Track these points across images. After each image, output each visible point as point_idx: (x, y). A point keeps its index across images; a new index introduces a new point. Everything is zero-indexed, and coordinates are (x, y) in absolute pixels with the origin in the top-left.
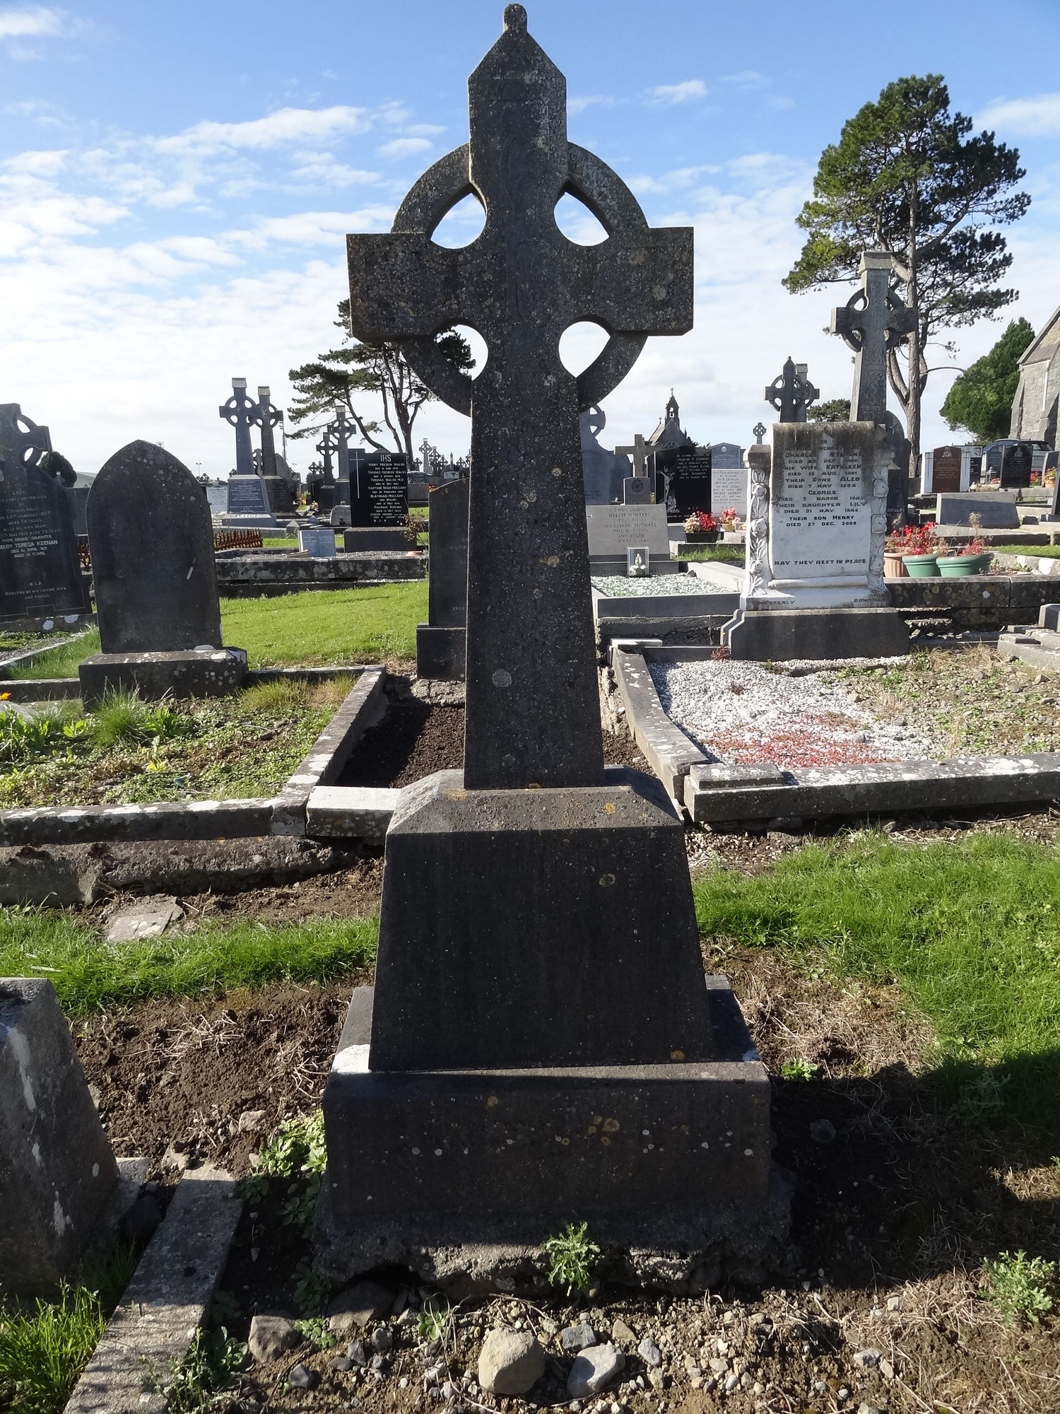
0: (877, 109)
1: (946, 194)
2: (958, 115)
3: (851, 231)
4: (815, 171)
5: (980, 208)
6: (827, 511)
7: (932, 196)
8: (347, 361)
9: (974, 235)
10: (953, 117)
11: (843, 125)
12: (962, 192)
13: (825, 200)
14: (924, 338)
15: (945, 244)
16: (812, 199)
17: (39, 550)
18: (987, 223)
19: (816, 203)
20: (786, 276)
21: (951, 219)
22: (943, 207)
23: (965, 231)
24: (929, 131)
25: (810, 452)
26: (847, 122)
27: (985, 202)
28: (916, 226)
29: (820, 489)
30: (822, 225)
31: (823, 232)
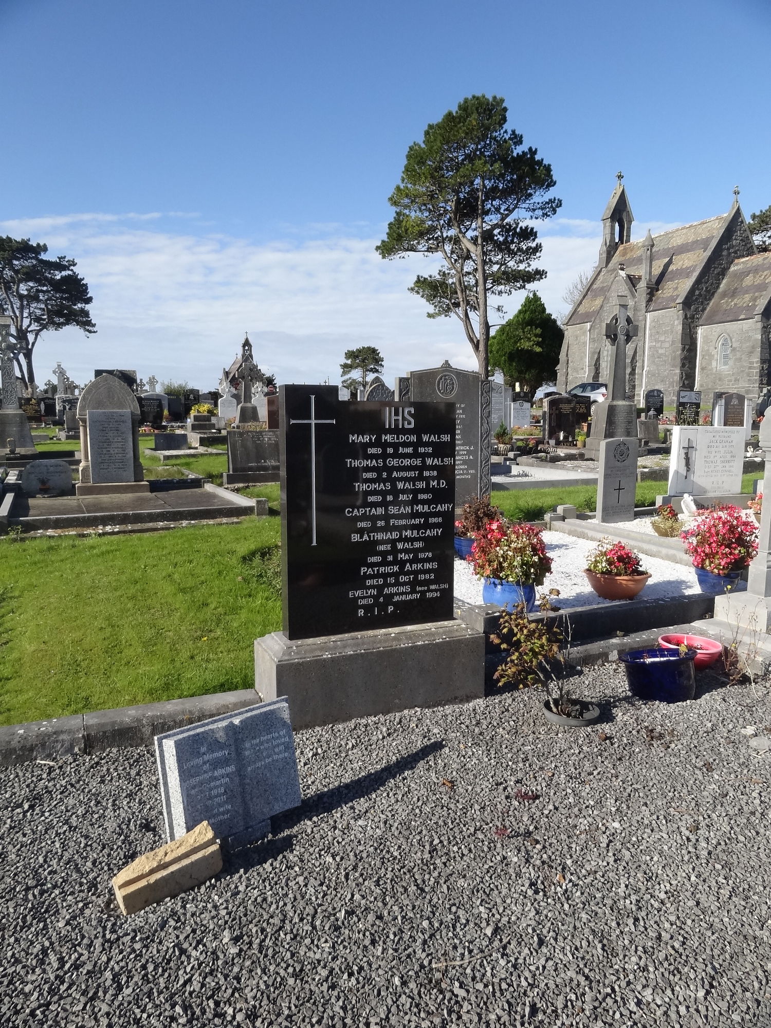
0: (456, 117)
2: (514, 132)
4: (404, 162)
5: (524, 206)
9: (517, 227)
10: (510, 132)
11: (426, 128)
13: (409, 186)
16: (401, 184)
18: (527, 219)
19: (403, 187)
23: (512, 223)
26: (430, 125)
30: (406, 207)
31: (407, 212)
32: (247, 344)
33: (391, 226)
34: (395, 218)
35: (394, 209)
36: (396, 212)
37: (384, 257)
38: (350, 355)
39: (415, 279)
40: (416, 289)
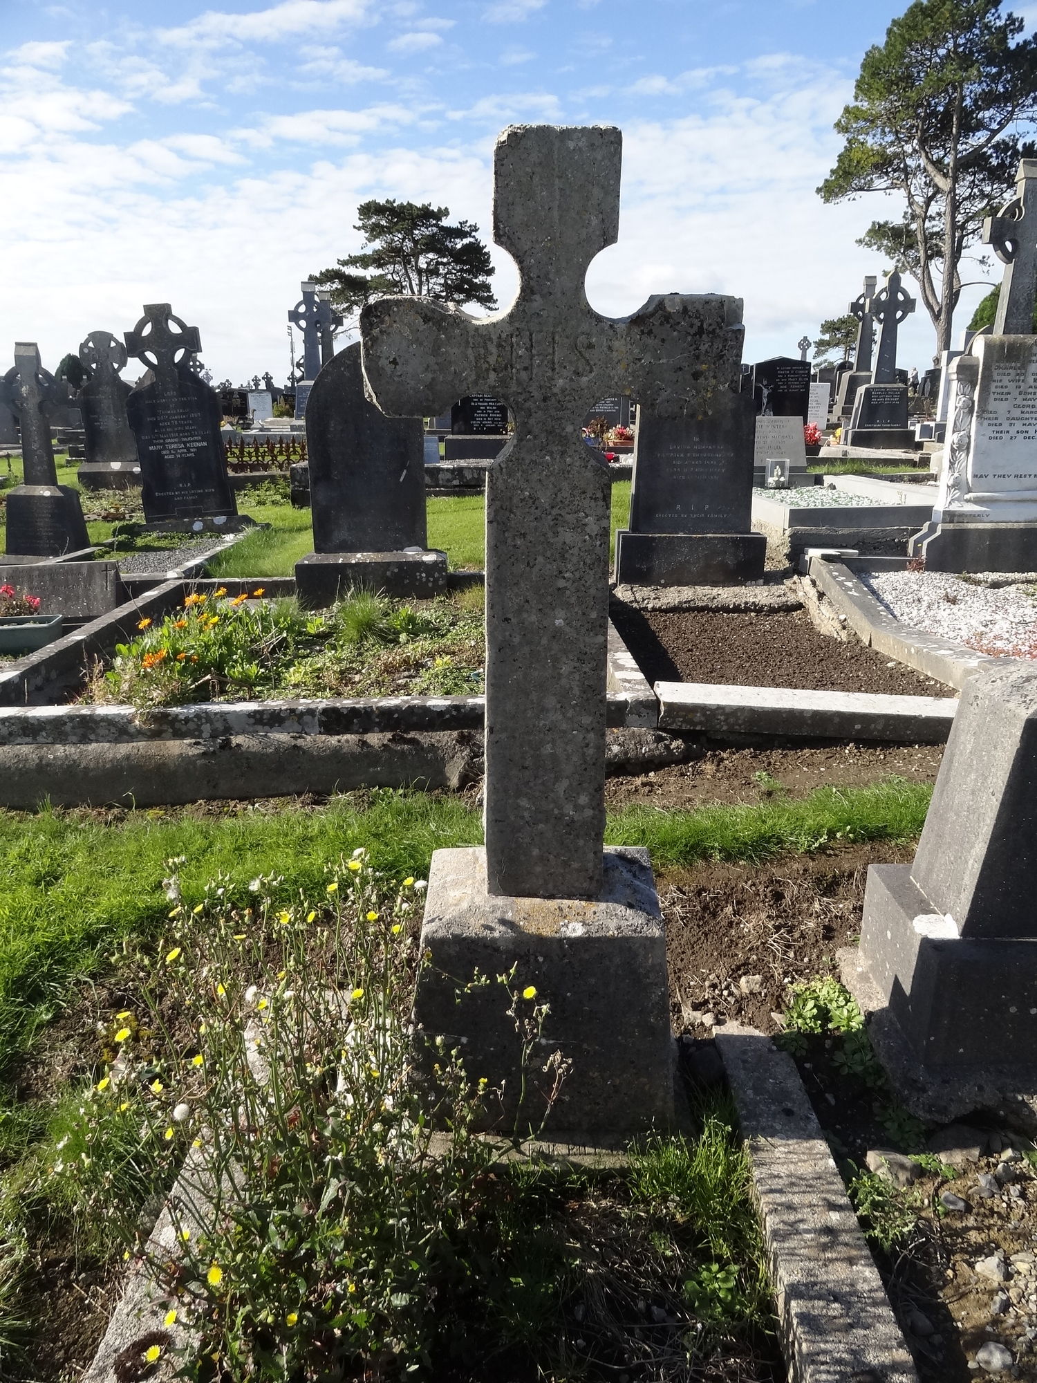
0: (926, 7)
1: (989, 99)
2: (1010, 15)
3: (890, 138)
4: (857, 72)
5: (1025, 115)
6: (1030, 424)
7: (975, 102)
8: (365, 266)
9: (1016, 144)
10: (1004, 16)
11: (889, 24)
12: (1007, 97)
13: (866, 104)
14: (959, 252)
15: (986, 152)
16: (852, 103)
17: (189, 452)
18: (1031, 132)
19: (857, 108)
20: (821, 184)
21: (995, 126)
22: (987, 114)
23: (1007, 139)
24: (977, 32)
25: (1019, 365)
26: (894, 21)
27: (1030, 109)
28: (959, 133)
29: (1025, 403)
30: (860, 132)
31: (862, 138)
35: (844, 136)
36: (847, 140)
37: (827, 200)
38: (829, 327)
39: (868, 227)
40: (867, 239)
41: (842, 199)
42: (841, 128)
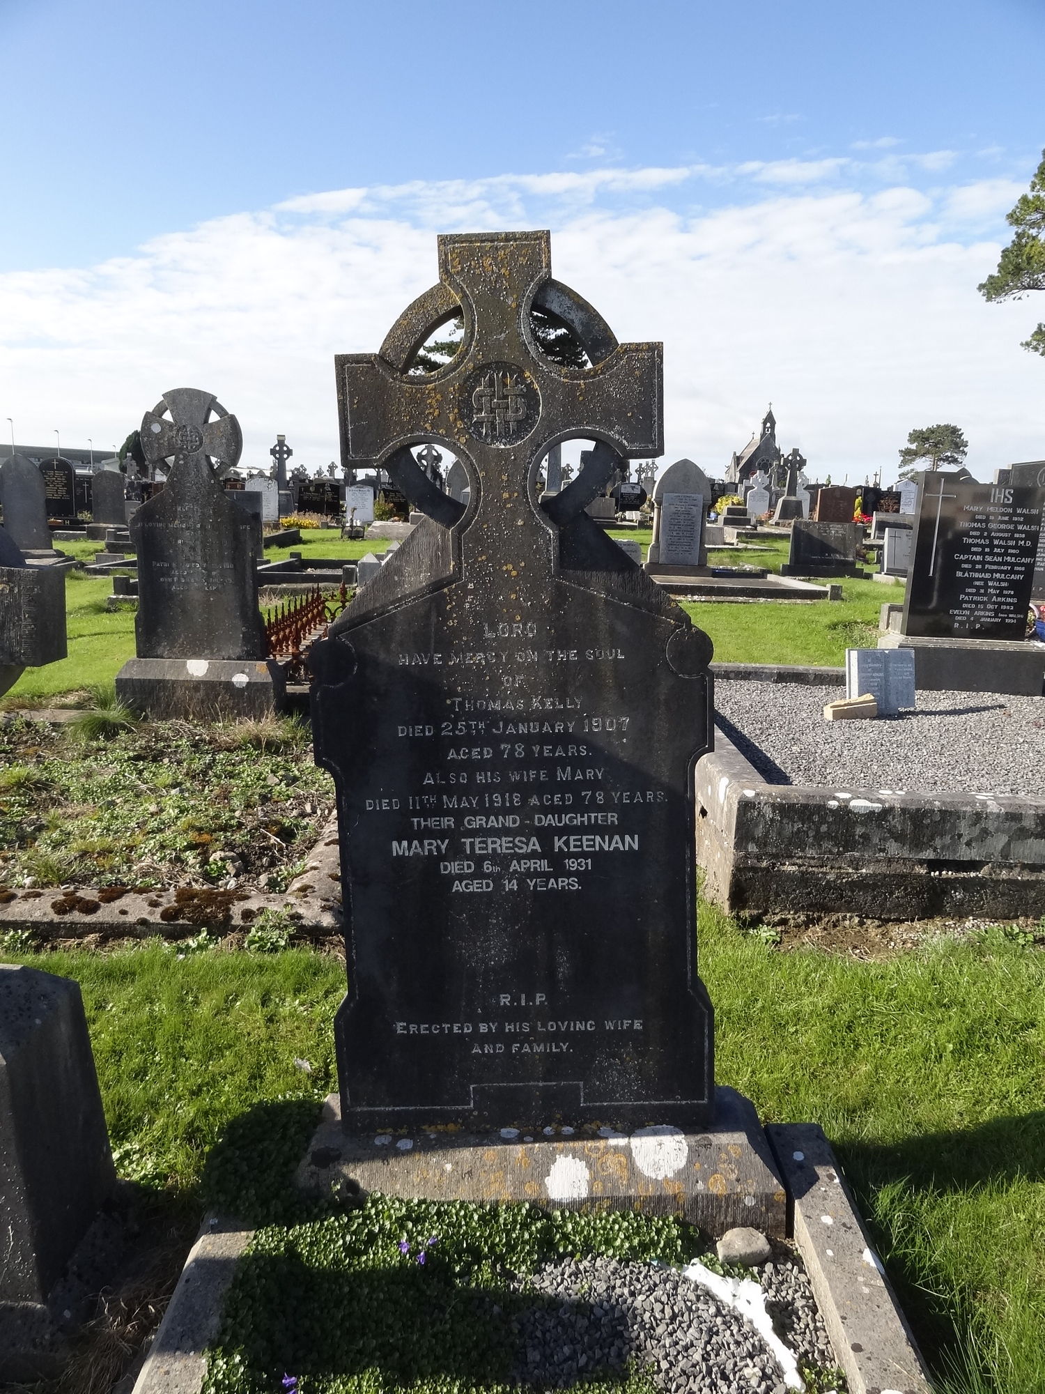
17: (559, 869)
30: (1033, 224)
31: (1033, 232)
32: (770, 419)
33: (1005, 253)
34: (1013, 242)
35: (1015, 229)
36: (1016, 233)
37: (989, 299)
38: (917, 436)
39: (1035, 329)
40: (1034, 343)
41: (1006, 298)
42: (1014, 219)
